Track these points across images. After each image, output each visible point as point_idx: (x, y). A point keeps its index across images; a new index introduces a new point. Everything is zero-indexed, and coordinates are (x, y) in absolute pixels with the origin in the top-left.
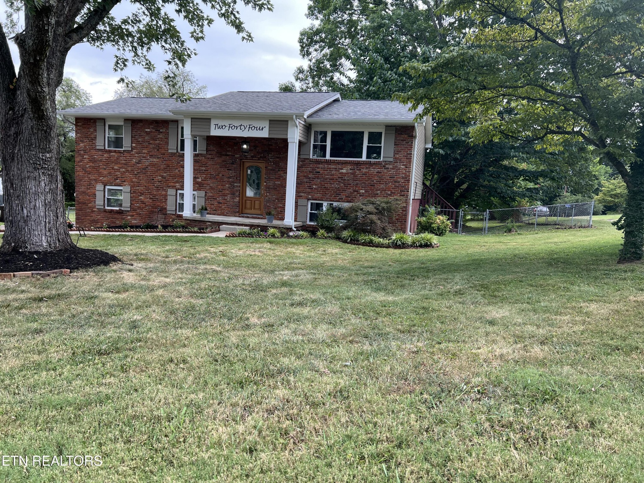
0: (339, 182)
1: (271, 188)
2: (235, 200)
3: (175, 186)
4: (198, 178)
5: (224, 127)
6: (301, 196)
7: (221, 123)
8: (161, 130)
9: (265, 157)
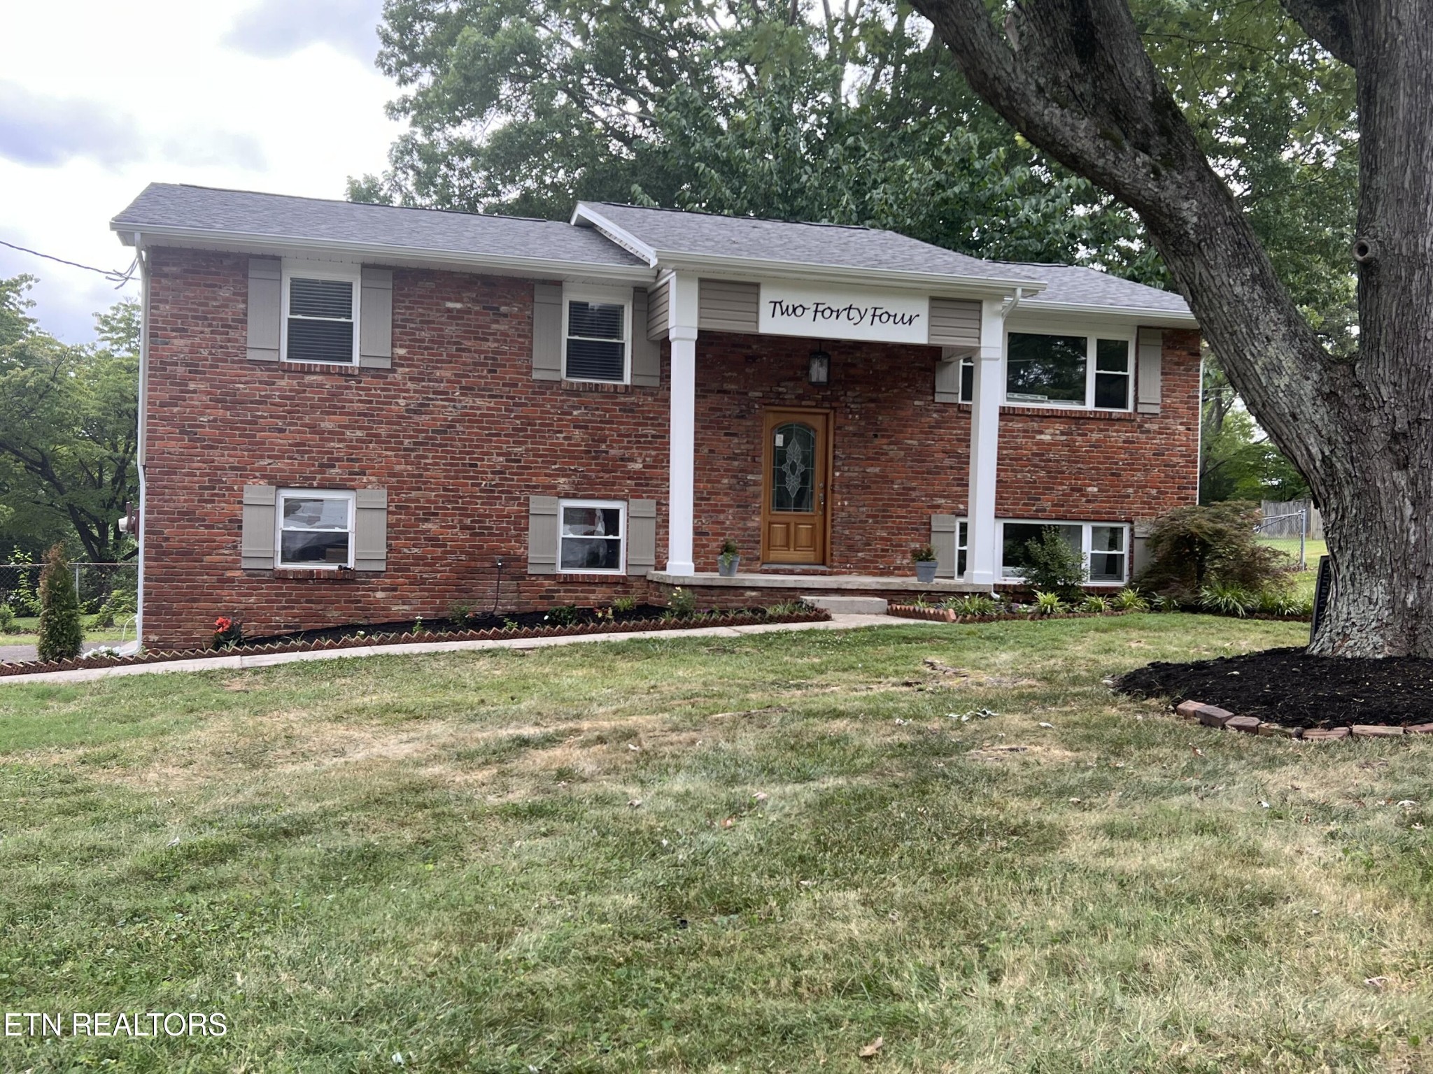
0: (1036, 466)
1: (856, 487)
2: (750, 524)
3: (554, 487)
4: (632, 460)
5: (799, 311)
6: (938, 507)
7: (790, 299)
8: (503, 309)
9: (837, 399)
